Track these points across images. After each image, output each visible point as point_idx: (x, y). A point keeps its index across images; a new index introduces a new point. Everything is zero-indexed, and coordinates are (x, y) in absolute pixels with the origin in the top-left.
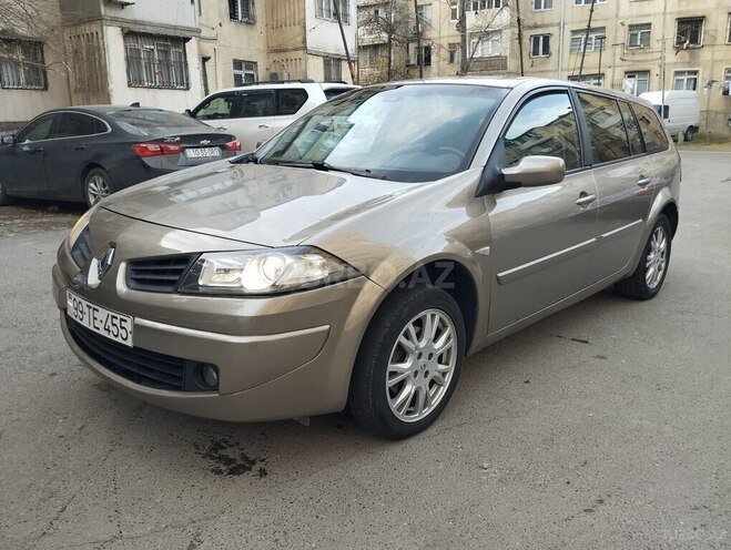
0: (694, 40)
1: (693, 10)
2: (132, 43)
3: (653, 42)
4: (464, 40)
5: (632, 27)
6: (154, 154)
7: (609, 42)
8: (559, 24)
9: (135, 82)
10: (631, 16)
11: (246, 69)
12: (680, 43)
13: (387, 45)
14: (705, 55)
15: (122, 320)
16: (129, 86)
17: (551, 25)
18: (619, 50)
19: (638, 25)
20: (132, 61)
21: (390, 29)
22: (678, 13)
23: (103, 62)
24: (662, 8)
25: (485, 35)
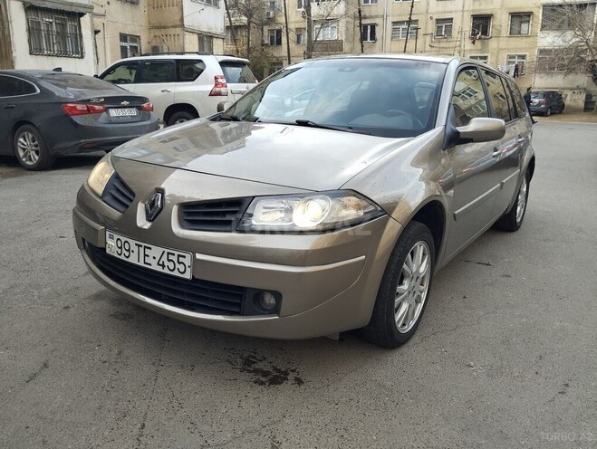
0: (485, 32)
1: (484, 9)
2: (33, 16)
3: (455, 33)
4: (309, 26)
5: (438, 21)
6: (82, 112)
7: (421, 32)
8: (383, 16)
9: (35, 50)
10: (438, 12)
11: (131, 41)
12: (474, 34)
13: (247, 27)
14: (493, 44)
15: (179, 256)
16: (31, 54)
17: (376, 17)
18: (428, 38)
19: (443, 20)
20: (33, 31)
21: (249, 14)
22: (473, 11)
23: (6, 32)
24: (461, 6)
25: (326, 22)
